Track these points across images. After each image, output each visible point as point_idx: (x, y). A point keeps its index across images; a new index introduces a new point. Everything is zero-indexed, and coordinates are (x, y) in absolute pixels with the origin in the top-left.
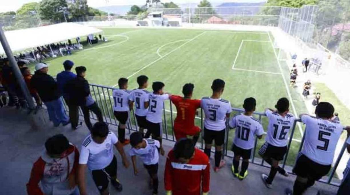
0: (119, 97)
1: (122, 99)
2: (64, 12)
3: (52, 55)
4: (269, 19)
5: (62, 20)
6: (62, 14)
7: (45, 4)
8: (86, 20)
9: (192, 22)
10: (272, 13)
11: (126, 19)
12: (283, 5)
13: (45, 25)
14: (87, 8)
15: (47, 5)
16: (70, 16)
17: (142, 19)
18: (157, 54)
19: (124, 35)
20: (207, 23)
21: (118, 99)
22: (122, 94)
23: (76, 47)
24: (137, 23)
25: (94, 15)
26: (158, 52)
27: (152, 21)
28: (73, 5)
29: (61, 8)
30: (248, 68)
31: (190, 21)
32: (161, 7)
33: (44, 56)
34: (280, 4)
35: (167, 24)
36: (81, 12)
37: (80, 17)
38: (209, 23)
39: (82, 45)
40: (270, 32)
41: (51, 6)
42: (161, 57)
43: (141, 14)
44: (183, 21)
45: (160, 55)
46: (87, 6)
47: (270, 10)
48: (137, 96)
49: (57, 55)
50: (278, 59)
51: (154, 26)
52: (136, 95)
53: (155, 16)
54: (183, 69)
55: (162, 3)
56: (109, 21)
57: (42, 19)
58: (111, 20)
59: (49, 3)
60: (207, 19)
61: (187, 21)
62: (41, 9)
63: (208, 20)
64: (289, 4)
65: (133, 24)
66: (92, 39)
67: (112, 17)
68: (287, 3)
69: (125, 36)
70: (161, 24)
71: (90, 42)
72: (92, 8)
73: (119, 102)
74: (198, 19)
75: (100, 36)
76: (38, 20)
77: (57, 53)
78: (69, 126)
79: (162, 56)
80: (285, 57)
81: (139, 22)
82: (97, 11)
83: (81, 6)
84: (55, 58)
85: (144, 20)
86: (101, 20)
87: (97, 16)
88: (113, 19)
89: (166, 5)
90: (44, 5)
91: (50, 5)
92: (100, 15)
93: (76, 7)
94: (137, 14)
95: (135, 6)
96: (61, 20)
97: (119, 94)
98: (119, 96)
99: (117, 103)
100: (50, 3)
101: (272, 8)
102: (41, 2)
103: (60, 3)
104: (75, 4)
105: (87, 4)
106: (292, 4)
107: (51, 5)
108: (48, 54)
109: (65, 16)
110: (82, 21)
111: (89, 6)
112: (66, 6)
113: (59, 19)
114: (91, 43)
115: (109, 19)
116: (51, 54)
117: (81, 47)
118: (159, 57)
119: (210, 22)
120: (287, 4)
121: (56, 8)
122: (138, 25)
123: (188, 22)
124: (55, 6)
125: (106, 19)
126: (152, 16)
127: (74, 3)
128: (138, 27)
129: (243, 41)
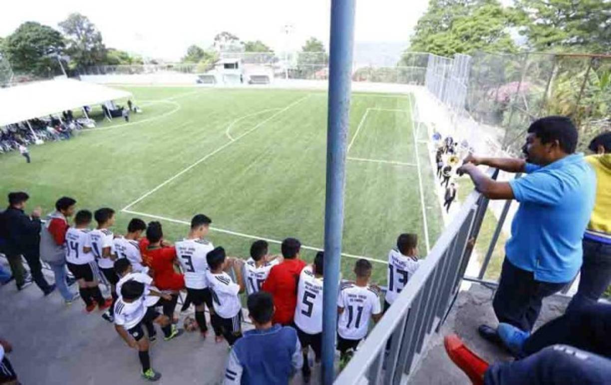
0: (73, 240)
1: (77, 244)
2: (60, 57)
3: (35, 140)
4: (412, 74)
5: (57, 71)
6: (55, 60)
7: (18, 41)
8: (103, 73)
9: (289, 77)
10: (416, 64)
11: (177, 70)
12: (432, 51)
13: (22, 81)
14: (104, 50)
15: (23, 43)
16: (72, 63)
17: (206, 71)
18: (225, 136)
19: (174, 100)
20: (315, 78)
21: (72, 243)
22: (78, 237)
23: (82, 125)
24: (198, 78)
25: (117, 63)
26: (227, 131)
27: (224, 75)
28: (75, 43)
29: (52, 48)
30: (369, 157)
31: (287, 75)
32: (239, 50)
33: (18, 142)
34: (427, 49)
35: (249, 79)
36: (93, 57)
37: (91, 68)
38: (318, 79)
39: (93, 121)
40: (412, 95)
41: (32, 45)
42: (233, 140)
43: (204, 62)
44: (276, 75)
45: (230, 137)
46: (104, 46)
47: (413, 59)
48: (94, 241)
49: (45, 140)
50: (416, 141)
51: (225, 83)
52: (92, 239)
53: (227, 66)
54: (265, 161)
55: (242, 43)
56: (146, 74)
57: (16, 69)
58: (149, 73)
59: (26, 40)
60: (315, 72)
61: (283, 75)
62: (12, 52)
63: (317, 74)
64: (441, 49)
65: (190, 79)
66: (112, 109)
67: (153, 66)
68: (438, 48)
69: (174, 103)
70: (240, 80)
71: (108, 114)
72: (114, 50)
73: (73, 248)
74: (301, 72)
75: (130, 103)
76: (7, 72)
77: (44, 135)
78: (13, 283)
79: (234, 138)
80: (426, 136)
81: (201, 77)
82: (124, 56)
83: (92, 45)
84: (40, 146)
85: (210, 73)
86: (131, 73)
87: (123, 65)
88: (154, 70)
89: (249, 48)
90: (17, 44)
91: (28, 43)
92: (130, 61)
93: (82, 48)
94: (197, 62)
95: (194, 47)
96: (53, 71)
97: (72, 236)
98: (72, 238)
99: (71, 250)
100: (29, 40)
101: (416, 55)
102: (11, 38)
103: (50, 40)
104: (79, 42)
105: (103, 43)
106: (445, 50)
107: (31, 42)
108: (27, 139)
109: (60, 63)
110: (96, 73)
111: (107, 47)
112: (62, 45)
113: (49, 69)
114: (110, 116)
115: (147, 71)
116: (33, 138)
117: (90, 123)
118: (230, 140)
119: (319, 77)
120: (437, 50)
121: (41, 47)
122: (199, 82)
123: (285, 77)
124: (40, 44)
125: (140, 71)
126: (223, 67)
127: (77, 40)
128: (200, 85)
129: (368, 110)
